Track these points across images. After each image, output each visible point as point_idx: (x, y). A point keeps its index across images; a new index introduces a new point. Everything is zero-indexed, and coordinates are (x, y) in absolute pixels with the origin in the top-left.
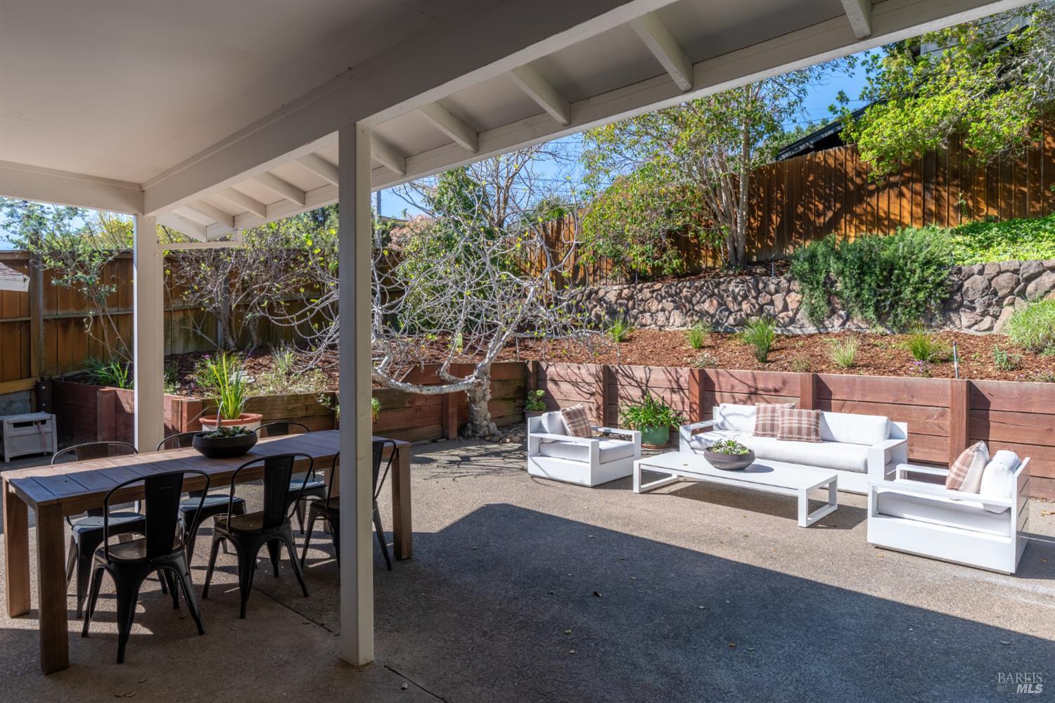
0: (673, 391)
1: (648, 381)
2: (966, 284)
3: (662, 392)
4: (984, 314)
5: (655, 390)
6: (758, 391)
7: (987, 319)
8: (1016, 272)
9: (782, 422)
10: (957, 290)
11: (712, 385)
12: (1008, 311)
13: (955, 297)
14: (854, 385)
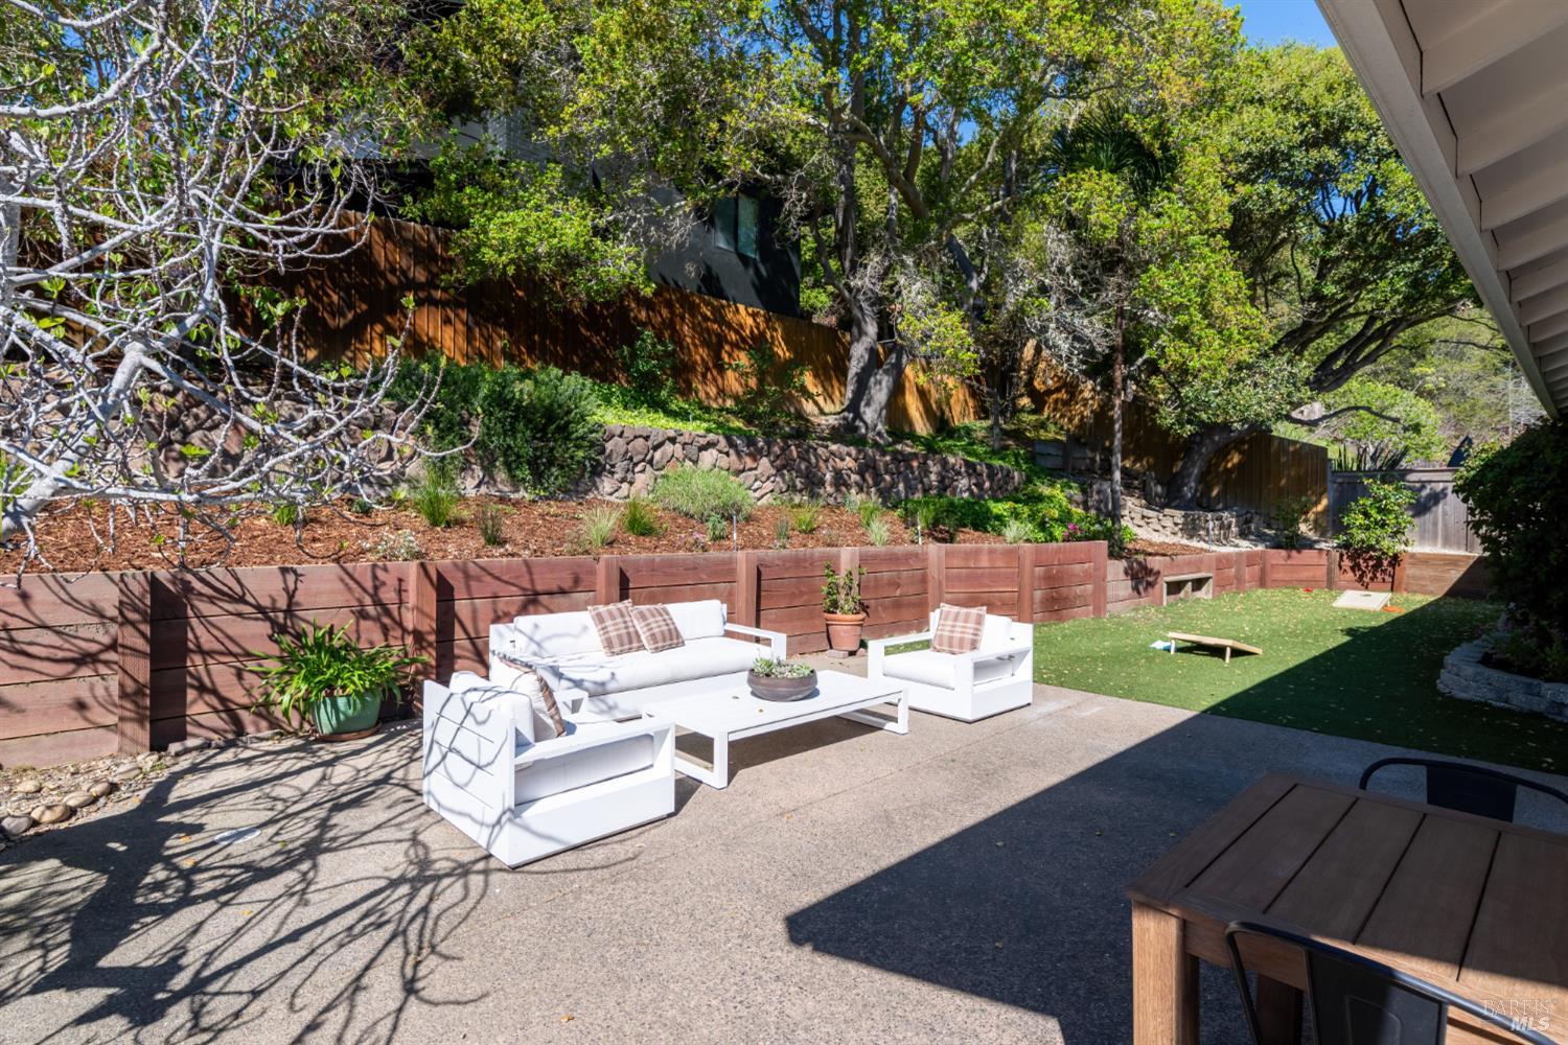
0: (360, 614)
1: (291, 596)
2: (609, 446)
3: (325, 620)
4: (623, 480)
5: (310, 615)
6: (537, 594)
7: (625, 486)
8: (647, 438)
9: (640, 626)
10: (603, 451)
11: (451, 589)
12: (640, 479)
13: (601, 458)
14: (652, 567)
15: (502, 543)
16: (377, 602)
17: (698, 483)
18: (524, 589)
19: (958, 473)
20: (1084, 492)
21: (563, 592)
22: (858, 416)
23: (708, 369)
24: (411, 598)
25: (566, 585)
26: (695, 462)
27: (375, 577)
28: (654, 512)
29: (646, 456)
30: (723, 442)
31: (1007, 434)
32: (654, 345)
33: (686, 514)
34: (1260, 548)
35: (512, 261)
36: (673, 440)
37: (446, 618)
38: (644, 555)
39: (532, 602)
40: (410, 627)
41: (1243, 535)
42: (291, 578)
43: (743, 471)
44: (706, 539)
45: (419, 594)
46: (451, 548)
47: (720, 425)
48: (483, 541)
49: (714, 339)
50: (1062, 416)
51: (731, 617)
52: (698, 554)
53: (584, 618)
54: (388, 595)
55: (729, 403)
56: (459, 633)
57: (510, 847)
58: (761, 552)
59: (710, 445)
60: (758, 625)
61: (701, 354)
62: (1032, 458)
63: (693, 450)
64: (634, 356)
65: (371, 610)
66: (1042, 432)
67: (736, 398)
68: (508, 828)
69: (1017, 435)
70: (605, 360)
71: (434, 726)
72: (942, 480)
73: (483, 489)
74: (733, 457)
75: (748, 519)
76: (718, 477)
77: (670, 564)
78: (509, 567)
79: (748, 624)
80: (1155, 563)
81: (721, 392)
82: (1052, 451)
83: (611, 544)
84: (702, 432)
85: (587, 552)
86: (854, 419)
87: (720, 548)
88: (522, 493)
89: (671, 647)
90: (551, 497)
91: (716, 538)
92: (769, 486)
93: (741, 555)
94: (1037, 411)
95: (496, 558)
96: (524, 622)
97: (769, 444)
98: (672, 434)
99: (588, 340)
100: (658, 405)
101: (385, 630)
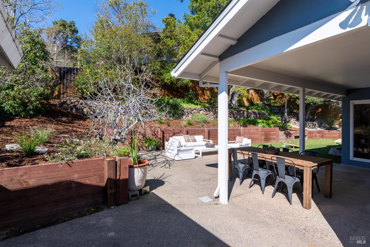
0: (153, 135)
1: (145, 133)
2: (185, 111)
3: (149, 136)
4: (187, 116)
5: (147, 135)
6: (175, 133)
7: (187, 117)
8: (191, 109)
9: (190, 138)
10: (184, 112)
11: (164, 132)
12: (190, 116)
13: (183, 113)
14: (192, 130)
15: (170, 126)
16: (155, 134)
17: (199, 117)
18: (173, 132)
19: (251, 114)
20: (282, 117)
21: (178, 133)
22: (232, 103)
23: (201, 95)
24: (159, 133)
25: (179, 132)
26: (199, 113)
27: (154, 130)
28: (192, 122)
29: (191, 111)
30: (204, 109)
31: (267, 105)
32: (192, 92)
33: (197, 122)
34: (323, 130)
35: (169, 82)
36: (195, 109)
37: (163, 136)
38: (190, 128)
39: (174, 134)
40: (159, 137)
41: (320, 127)
42: (145, 130)
43: (208, 114)
44: (201, 126)
45: (160, 133)
46: (163, 127)
47: (204, 106)
48: (167, 126)
49: (203, 89)
50: (280, 101)
51: (204, 138)
52: (199, 128)
53: (182, 137)
54: (156, 133)
55: (206, 101)
56: (165, 139)
57: (177, 158)
58: (209, 128)
59: (202, 110)
60: (209, 139)
61: (200, 92)
62: (271, 110)
63: (199, 111)
64: (188, 94)
65: (154, 135)
66: (275, 104)
67: (207, 100)
68: (177, 156)
69: (269, 105)
70: (184, 95)
71: (167, 147)
72: (247, 115)
73: (165, 118)
74: (206, 112)
75: (208, 123)
76: (203, 116)
77: (195, 130)
78: (171, 130)
79: (207, 139)
80: (291, 132)
81: (204, 99)
82: (276, 109)
83: (185, 126)
84: (200, 108)
85: (182, 128)
86: (231, 103)
87: (203, 127)
88: (171, 119)
89: (194, 142)
90: (176, 119)
91: (202, 126)
92: (212, 117)
93: (206, 129)
94: (275, 99)
95: (169, 128)
96: (174, 137)
97: (212, 110)
98: (195, 108)
99: (180, 91)
100: (193, 103)
101: (156, 138)
